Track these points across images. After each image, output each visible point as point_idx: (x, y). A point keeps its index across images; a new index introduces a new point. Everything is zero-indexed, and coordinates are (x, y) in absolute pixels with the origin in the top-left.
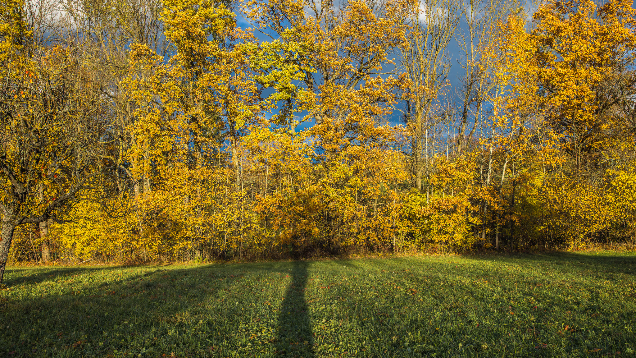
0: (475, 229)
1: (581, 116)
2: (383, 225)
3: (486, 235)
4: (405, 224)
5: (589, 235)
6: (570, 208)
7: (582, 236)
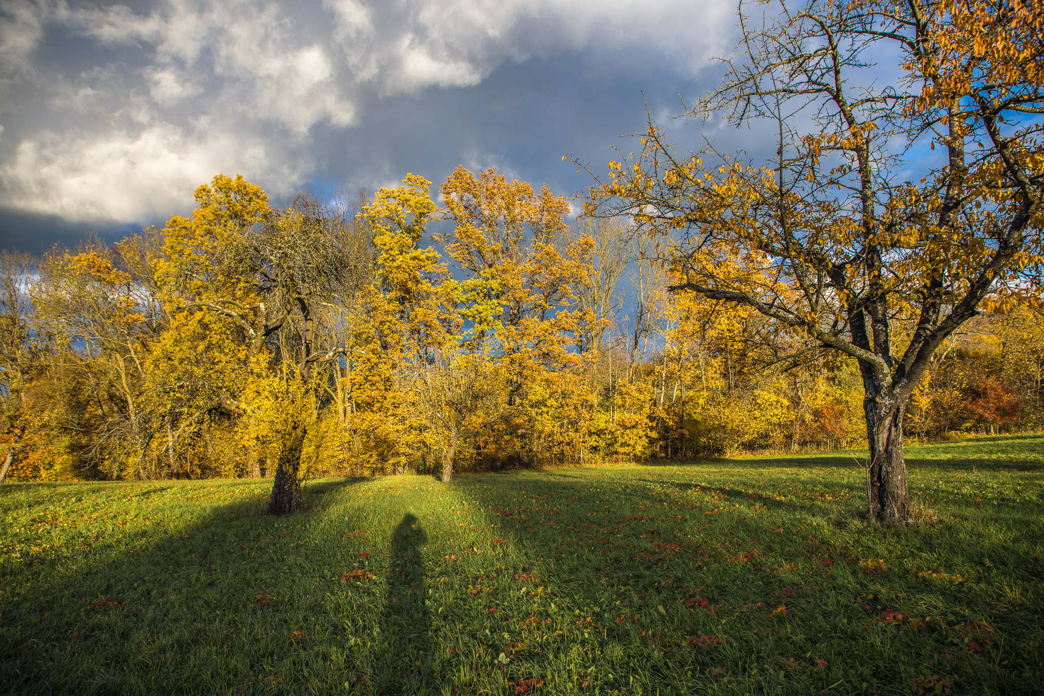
0: (652, 441)
1: (732, 346)
2: (575, 440)
3: (661, 446)
4: (594, 439)
5: (743, 444)
6: (727, 423)
7: (736, 445)
